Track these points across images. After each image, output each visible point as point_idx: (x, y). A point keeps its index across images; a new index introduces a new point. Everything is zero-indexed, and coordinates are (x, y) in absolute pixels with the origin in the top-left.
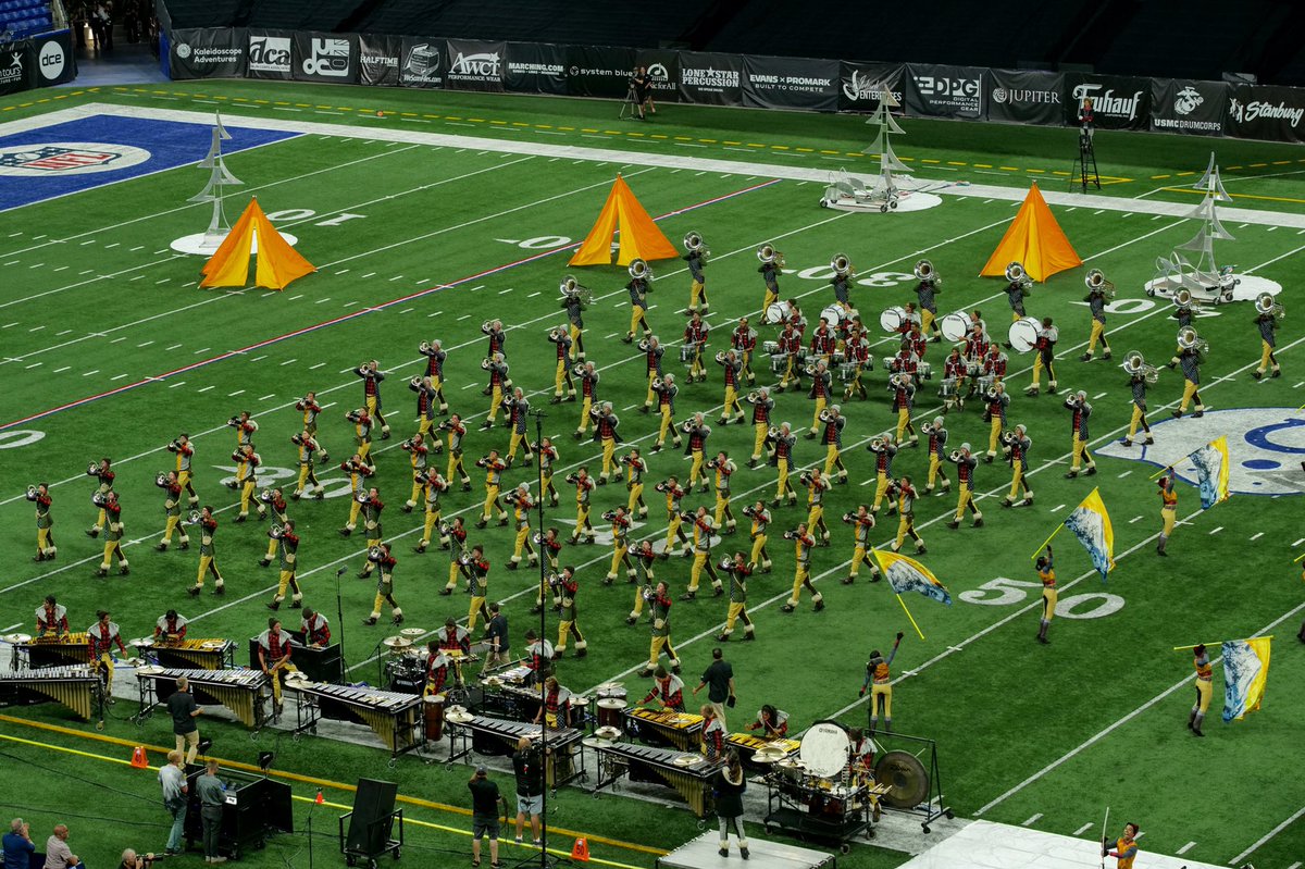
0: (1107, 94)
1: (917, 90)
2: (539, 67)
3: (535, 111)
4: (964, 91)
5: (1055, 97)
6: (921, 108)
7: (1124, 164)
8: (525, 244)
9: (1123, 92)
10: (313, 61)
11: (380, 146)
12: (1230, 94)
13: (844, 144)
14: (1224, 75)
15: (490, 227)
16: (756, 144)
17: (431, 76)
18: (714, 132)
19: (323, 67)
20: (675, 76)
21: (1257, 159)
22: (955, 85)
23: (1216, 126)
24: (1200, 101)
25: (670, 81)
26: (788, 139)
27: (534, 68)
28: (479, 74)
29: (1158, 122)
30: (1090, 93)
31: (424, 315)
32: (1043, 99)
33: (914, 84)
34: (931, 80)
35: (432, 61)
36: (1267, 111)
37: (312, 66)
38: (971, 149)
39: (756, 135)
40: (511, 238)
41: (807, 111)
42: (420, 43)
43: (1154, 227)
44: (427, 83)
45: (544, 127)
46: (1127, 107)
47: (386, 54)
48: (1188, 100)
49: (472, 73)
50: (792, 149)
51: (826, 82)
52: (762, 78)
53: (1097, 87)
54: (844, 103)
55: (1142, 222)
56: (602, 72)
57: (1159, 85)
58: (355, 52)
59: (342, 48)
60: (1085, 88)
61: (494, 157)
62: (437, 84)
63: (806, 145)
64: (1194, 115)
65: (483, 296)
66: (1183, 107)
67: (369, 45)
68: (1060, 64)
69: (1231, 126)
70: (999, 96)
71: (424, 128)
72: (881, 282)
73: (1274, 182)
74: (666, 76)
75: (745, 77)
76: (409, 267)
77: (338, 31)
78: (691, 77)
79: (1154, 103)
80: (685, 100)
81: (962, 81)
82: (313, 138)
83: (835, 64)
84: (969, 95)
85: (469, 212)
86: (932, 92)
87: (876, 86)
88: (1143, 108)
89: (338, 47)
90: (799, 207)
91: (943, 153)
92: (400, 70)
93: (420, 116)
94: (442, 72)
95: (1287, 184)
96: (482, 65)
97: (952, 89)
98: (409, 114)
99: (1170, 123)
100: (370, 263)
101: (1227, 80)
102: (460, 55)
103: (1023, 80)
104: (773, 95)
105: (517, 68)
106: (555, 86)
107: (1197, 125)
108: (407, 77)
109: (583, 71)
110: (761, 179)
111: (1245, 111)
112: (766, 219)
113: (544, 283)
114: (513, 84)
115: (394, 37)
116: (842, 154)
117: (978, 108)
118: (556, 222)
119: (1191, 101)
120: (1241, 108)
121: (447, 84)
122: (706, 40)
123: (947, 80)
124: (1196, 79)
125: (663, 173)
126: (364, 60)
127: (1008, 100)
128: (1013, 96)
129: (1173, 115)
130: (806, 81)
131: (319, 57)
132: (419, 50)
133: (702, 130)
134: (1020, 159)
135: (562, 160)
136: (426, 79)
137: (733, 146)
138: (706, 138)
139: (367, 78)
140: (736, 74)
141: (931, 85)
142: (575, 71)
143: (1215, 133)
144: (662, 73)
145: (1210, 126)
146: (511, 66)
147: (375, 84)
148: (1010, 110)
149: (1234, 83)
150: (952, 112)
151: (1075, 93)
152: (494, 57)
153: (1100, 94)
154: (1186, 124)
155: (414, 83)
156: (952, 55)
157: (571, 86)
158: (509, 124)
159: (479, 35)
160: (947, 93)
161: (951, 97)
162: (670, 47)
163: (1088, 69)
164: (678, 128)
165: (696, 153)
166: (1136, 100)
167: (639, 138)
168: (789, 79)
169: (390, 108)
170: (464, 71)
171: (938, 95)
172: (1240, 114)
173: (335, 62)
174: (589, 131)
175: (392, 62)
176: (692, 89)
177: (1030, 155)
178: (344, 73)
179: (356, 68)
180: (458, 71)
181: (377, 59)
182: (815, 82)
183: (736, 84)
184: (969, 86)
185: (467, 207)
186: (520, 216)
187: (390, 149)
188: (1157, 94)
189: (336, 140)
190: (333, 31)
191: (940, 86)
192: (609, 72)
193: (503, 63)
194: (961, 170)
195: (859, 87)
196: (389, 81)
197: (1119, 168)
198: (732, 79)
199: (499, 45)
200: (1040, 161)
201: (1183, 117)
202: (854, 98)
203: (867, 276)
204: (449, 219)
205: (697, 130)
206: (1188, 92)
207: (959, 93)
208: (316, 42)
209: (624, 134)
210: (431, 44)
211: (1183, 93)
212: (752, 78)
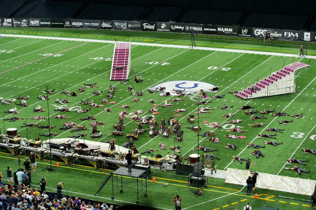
0: (149, 25)
1: (115, 25)
2: (46, 23)
3: (46, 31)
4: (123, 25)
5: (140, 26)
6: (115, 28)
7: (152, 37)
8: (44, 55)
9: (152, 24)
10: (5, 23)
11: (17, 38)
12: (171, 24)
13: (102, 35)
14: (170, 21)
15: (38, 52)
16: (86, 35)
17: (26, 25)
18: (78, 34)
19: (7, 24)
20: (71, 24)
21: (176, 36)
22: (121, 24)
23: (169, 30)
24: (166, 26)
25: (70, 25)
26: (91, 35)
27: (45, 23)
28: (35, 24)
29: (158, 30)
30: (146, 25)
31: (26, 69)
32: (137, 26)
33: (114, 24)
34: (117, 23)
35: (26, 22)
36: (177, 27)
37: (5, 24)
38: (125, 35)
39: (86, 34)
40: (42, 54)
41: (95, 29)
42: (24, 19)
43: (158, 49)
44: (26, 27)
45: (47, 34)
46: (153, 27)
47: (18, 21)
48: (163, 26)
49: (34, 24)
50: (92, 36)
51: (98, 24)
52: (86, 24)
53: (147, 24)
54: (101, 28)
55: (156, 48)
56: (57, 23)
57: (158, 23)
58: (12, 21)
59: (10, 20)
60: (145, 24)
61: (38, 39)
62: (27, 27)
63: (95, 36)
64: (165, 28)
65: (37, 65)
66: (163, 27)
67: (15, 20)
68: (140, 20)
69: (171, 30)
70: (129, 26)
71: (25, 34)
72: (109, 60)
73: (179, 40)
74: (69, 24)
75: (83, 23)
76: (23, 60)
77: (9, 17)
78: (74, 24)
79: (157, 26)
80: (73, 28)
81: (123, 23)
82: (5, 37)
83: (100, 21)
84: (124, 26)
85: (34, 50)
86: (117, 25)
87: (107, 25)
88: (155, 27)
89: (9, 20)
90: (94, 47)
91: (120, 36)
92: (21, 24)
93: (25, 32)
94: (28, 24)
95: (181, 40)
96: (36, 23)
97: (121, 25)
98: (23, 32)
99: (160, 30)
100: (16, 59)
101: (170, 22)
102: (32, 21)
103: (134, 23)
104: (89, 27)
105: (42, 23)
106: (49, 26)
107: (165, 30)
108: (22, 25)
109: (54, 23)
110: (87, 42)
111: (174, 27)
112: (88, 49)
113: (48, 62)
114: (41, 26)
115: (20, 18)
116: (101, 37)
117: (126, 28)
118: (50, 51)
119: (164, 26)
120: (173, 27)
121: (29, 26)
122: (76, 17)
123: (120, 23)
124: (165, 22)
125: (69, 41)
126: (14, 22)
127: (131, 27)
128: (132, 25)
129: (161, 28)
130: (94, 24)
131: (6, 22)
132: (24, 20)
133: (76, 34)
134: (134, 37)
135: (51, 40)
136: (26, 26)
137: (82, 36)
138: (77, 35)
139: (15, 26)
140: (82, 23)
141: (117, 24)
142: (52, 23)
143: (169, 31)
144: (68, 23)
145: (167, 30)
146: (41, 23)
147: (16, 27)
148: (132, 28)
149: (172, 23)
150: (121, 29)
151: (143, 25)
152: (38, 21)
153: (148, 25)
154: (163, 30)
155: (23, 26)
156: (121, 18)
157: (52, 26)
158: (41, 33)
159: (35, 17)
160: (120, 25)
161: (121, 26)
162: (70, 18)
163: (145, 21)
164: (72, 33)
165: (75, 38)
166: (154, 26)
167: (64, 35)
168: (91, 24)
169: (19, 31)
170: (32, 24)
171: (118, 26)
172: (173, 28)
173: (9, 23)
174: (55, 34)
175: (19, 23)
176: (74, 26)
177: (135, 36)
178: (11, 25)
179: (13, 24)
180: (31, 24)
181: (16, 22)
182: (96, 24)
183: (82, 25)
184: (124, 24)
185: (33, 49)
186: (43, 50)
187: (19, 38)
188: (158, 25)
189: (9, 37)
190: (8, 17)
191: (119, 24)
192: (59, 23)
193: (39, 22)
194: (123, 39)
195: (105, 25)
196: (19, 26)
197: (152, 38)
198: (81, 24)
199: (39, 19)
200: (137, 37)
201: (163, 29)
202: (103, 27)
203: (107, 59)
204: (30, 51)
205: (75, 34)
206: (163, 24)
207: (122, 25)
208: (5, 20)
209: (62, 34)
210: (26, 19)
211: (162, 24)
212: (85, 24)
